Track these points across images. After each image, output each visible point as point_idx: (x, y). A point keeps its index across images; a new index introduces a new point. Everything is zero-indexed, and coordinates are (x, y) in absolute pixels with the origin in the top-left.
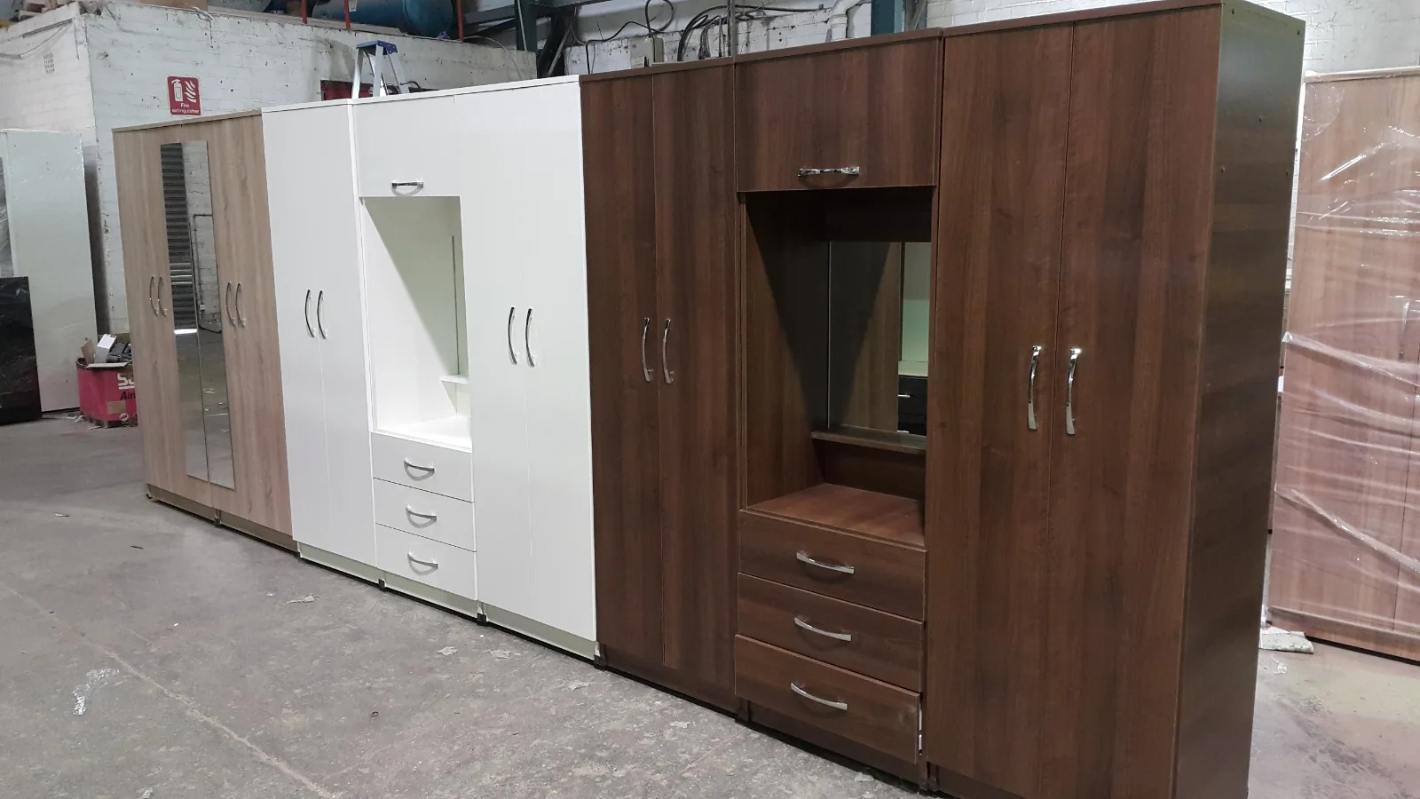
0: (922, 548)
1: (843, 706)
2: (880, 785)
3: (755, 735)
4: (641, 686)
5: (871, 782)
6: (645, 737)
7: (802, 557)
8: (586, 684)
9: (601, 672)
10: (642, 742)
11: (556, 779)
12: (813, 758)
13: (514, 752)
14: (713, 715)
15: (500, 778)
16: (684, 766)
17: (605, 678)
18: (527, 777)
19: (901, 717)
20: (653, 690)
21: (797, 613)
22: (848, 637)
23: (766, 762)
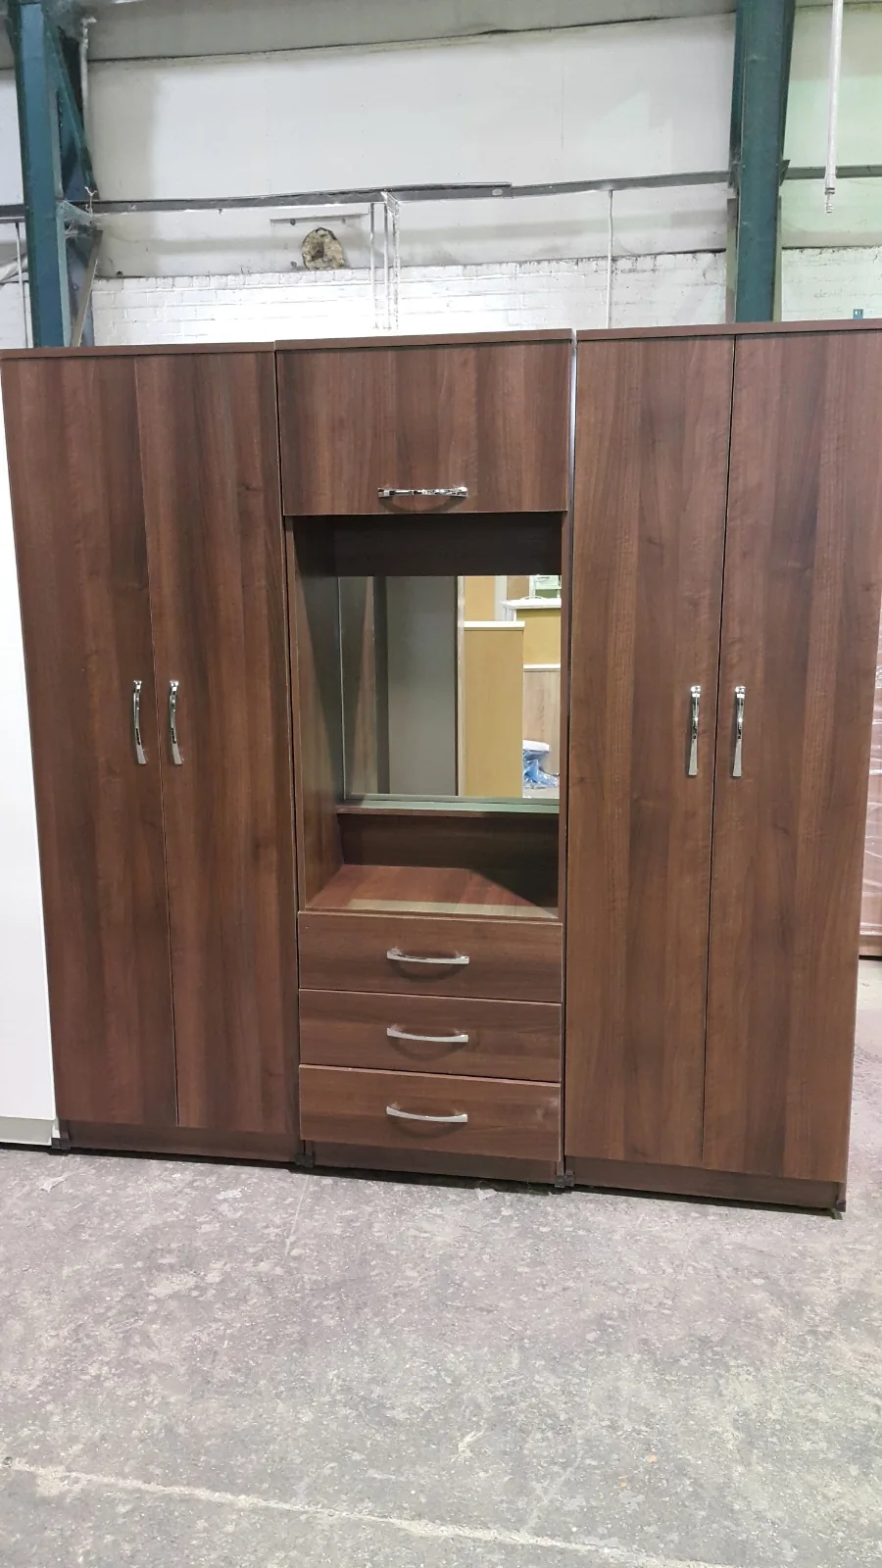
0: (555, 921)
1: (464, 1117)
2: (508, 1197)
3: (328, 1181)
4: (135, 1161)
5: (496, 1197)
6: (201, 1223)
7: (393, 955)
8: (60, 1179)
9: (63, 1158)
10: (203, 1231)
11: (140, 1310)
12: (414, 1188)
13: (48, 1293)
14: (257, 1171)
15: (64, 1332)
16: (283, 1243)
17: (76, 1161)
18: (99, 1319)
19: (540, 1113)
20: (154, 1163)
21: (390, 1022)
22: (463, 1038)
23: (369, 1209)
